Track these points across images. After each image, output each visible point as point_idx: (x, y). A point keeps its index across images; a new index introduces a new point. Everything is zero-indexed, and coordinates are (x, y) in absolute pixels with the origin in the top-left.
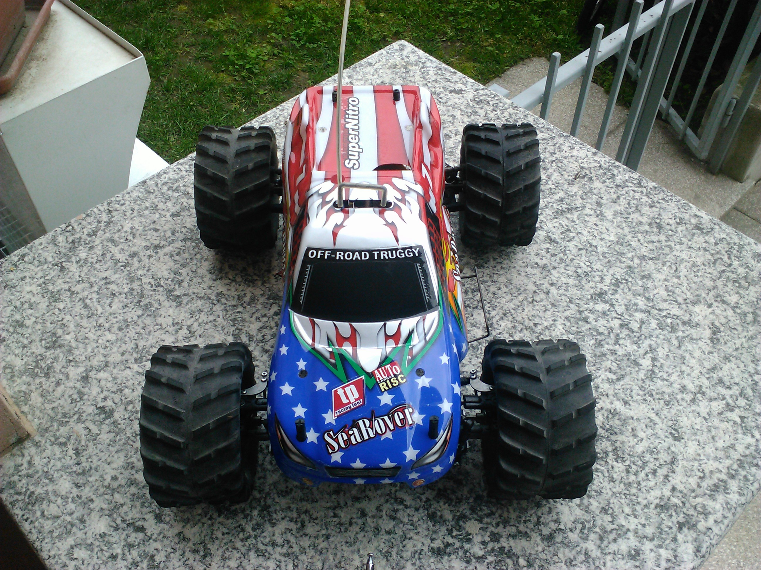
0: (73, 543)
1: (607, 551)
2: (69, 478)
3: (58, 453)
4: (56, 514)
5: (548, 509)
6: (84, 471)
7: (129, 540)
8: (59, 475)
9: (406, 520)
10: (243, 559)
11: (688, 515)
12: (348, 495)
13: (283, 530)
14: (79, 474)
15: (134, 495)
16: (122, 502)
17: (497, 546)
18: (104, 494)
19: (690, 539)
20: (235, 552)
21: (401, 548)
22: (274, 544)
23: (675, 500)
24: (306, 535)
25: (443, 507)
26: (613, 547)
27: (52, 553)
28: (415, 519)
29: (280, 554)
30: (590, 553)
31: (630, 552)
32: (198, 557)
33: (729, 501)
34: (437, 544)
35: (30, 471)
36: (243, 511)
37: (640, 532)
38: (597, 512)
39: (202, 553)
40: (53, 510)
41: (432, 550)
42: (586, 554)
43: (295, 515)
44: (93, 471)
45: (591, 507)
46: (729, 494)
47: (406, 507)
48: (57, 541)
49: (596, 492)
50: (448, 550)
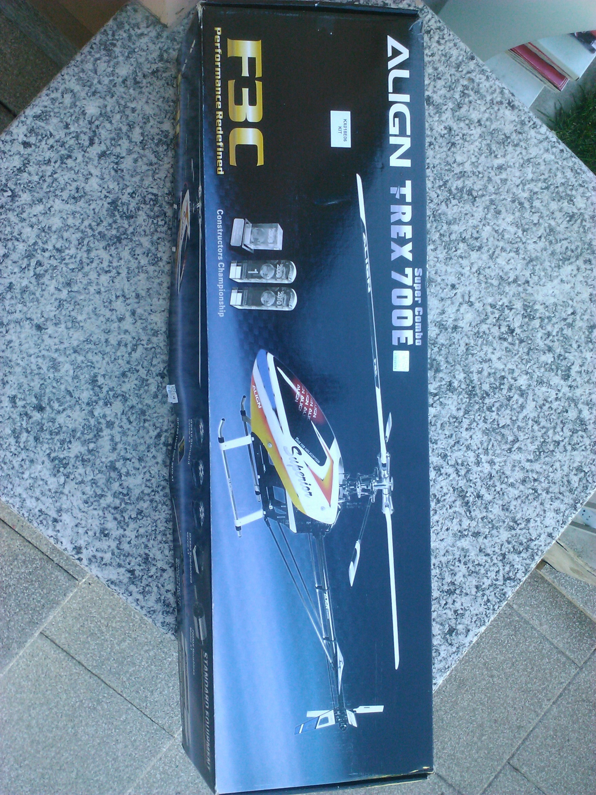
0: (75, 91)
1: (106, 512)
2: (131, 72)
3: (153, 56)
4: (98, 70)
5: (138, 467)
6: (139, 83)
7: (82, 135)
8: (133, 62)
9: (119, 354)
10: (75, 228)
11: (141, 579)
12: (136, 306)
13: (101, 257)
14: (135, 79)
15: (120, 129)
16: (113, 122)
17: (104, 426)
18: (119, 104)
19: (121, 578)
20: (80, 221)
21: (95, 351)
22: (89, 251)
23: (153, 570)
24: (99, 275)
25: (133, 383)
26: (109, 517)
27: (66, 77)
28: (120, 361)
29: (81, 257)
30: (103, 498)
31: (107, 529)
32: (73, 192)
33: (157, 613)
34: (101, 380)
35: (134, 38)
36: (115, 222)
37: (123, 539)
38: (138, 507)
39: (76, 195)
40: (102, 66)
41: (96, 376)
42: (102, 496)
43: (115, 264)
44: (139, 90)
45: (142, 502)
46: (163, 614)
47: (130, 354)
48: (76, 77)
49: (156, 507)
50: (96, 388)
